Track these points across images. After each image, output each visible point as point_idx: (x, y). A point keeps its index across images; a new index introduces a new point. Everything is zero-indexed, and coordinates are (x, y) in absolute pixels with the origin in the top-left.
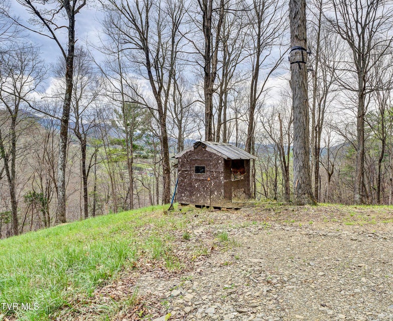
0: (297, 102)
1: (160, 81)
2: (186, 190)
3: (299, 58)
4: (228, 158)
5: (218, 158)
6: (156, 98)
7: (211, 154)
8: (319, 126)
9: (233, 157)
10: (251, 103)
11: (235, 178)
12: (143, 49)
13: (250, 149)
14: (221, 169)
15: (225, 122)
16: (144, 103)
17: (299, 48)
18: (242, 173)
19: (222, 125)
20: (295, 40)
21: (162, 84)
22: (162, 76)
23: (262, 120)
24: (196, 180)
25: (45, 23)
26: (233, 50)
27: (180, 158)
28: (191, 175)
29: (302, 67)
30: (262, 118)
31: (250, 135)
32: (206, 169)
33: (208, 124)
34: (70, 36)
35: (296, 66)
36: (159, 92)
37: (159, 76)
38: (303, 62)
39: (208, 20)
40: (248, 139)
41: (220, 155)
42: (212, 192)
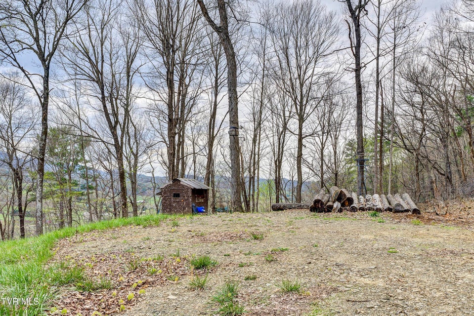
0: (233, 157)
1: (116, 115)
2: (167, 208)
3: (233, 133)
4: (194, 188)
5: (188, 188)
6: (112, 133)
7: (183, 186)
8: (279, 160)
9: (197, 187)
10: (210, 140)
11: (198, 201)
12: (97, 82)
13: (209, 183)
14: (190, 194)
15: (183, 158)
16: (97, 136)
17: (234, 128)
18: (203, 198)
19: (181, 161)
20: (232, 123)
21: (117, 119)
22: (117, 110)
23: (223, 152)
24: (174, 201)
25: (26, 75)
26: (190, 81)
27: (163, 188)
28: (170, 199)
29: (236, 138)
30: (222, 149)
31: (208, 170)
32: (180, 195)
33: (172, 162)
34: (45, 85)
35: (232, 137)
36: (115, 127)
37: (114, 110)
38: (236, 135)
39: (170, 73)
40: (207, 174)
41: (189, 186)
42: (184, 208)
